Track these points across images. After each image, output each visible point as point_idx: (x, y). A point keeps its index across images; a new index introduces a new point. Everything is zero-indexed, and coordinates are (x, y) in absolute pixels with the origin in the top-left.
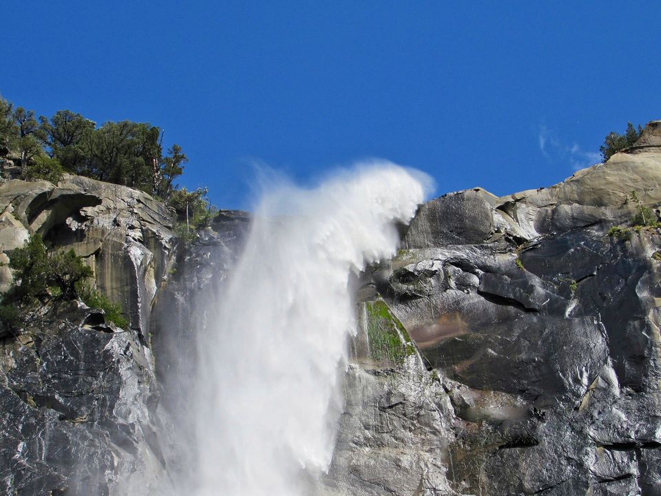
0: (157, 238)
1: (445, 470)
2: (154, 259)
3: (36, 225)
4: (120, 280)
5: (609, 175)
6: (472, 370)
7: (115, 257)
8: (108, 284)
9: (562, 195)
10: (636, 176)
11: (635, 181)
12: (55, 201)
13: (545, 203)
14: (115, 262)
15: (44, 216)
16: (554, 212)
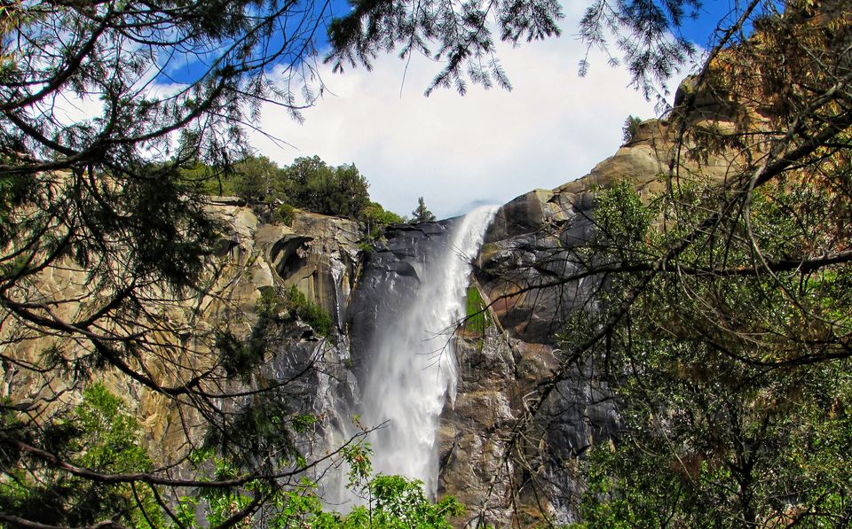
0: (348, 256)
1: (508, 402)
2: (347, 270)
3: (278, 261)
4: (327, 292)
5: (616, 166)
6: (525, 330)
7: (324, 275)
8: (321, 295)
9: (588, 183)
10: (631, 166)
11: (630, 169)
12: (287, 242)
13: (579, 190)
14: (324, 278)
15: (282, 253)
16: (583, 195)
